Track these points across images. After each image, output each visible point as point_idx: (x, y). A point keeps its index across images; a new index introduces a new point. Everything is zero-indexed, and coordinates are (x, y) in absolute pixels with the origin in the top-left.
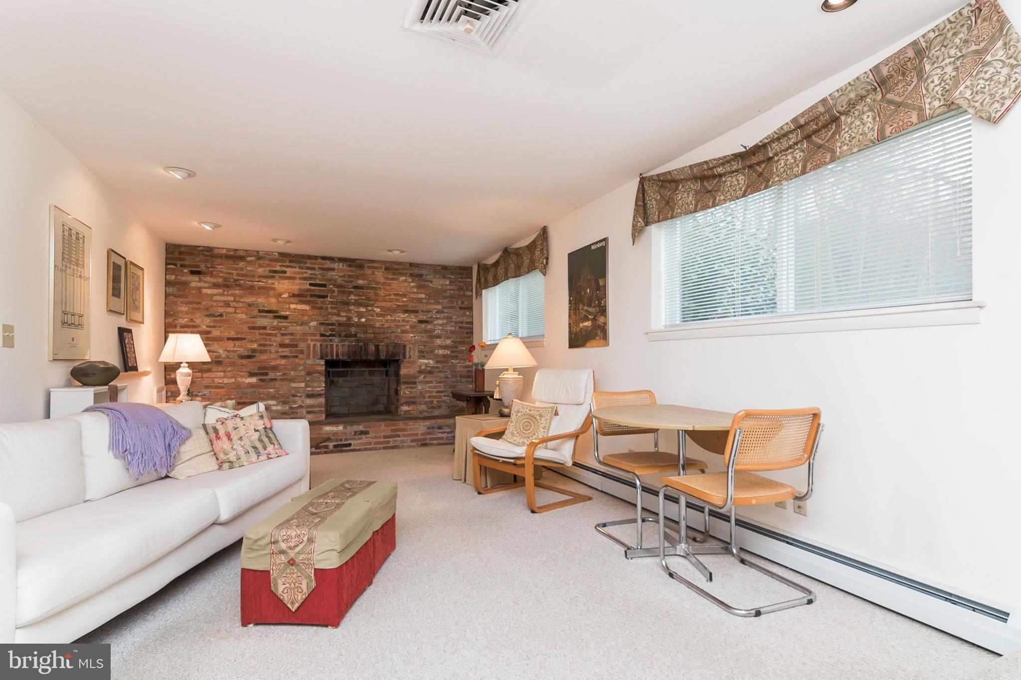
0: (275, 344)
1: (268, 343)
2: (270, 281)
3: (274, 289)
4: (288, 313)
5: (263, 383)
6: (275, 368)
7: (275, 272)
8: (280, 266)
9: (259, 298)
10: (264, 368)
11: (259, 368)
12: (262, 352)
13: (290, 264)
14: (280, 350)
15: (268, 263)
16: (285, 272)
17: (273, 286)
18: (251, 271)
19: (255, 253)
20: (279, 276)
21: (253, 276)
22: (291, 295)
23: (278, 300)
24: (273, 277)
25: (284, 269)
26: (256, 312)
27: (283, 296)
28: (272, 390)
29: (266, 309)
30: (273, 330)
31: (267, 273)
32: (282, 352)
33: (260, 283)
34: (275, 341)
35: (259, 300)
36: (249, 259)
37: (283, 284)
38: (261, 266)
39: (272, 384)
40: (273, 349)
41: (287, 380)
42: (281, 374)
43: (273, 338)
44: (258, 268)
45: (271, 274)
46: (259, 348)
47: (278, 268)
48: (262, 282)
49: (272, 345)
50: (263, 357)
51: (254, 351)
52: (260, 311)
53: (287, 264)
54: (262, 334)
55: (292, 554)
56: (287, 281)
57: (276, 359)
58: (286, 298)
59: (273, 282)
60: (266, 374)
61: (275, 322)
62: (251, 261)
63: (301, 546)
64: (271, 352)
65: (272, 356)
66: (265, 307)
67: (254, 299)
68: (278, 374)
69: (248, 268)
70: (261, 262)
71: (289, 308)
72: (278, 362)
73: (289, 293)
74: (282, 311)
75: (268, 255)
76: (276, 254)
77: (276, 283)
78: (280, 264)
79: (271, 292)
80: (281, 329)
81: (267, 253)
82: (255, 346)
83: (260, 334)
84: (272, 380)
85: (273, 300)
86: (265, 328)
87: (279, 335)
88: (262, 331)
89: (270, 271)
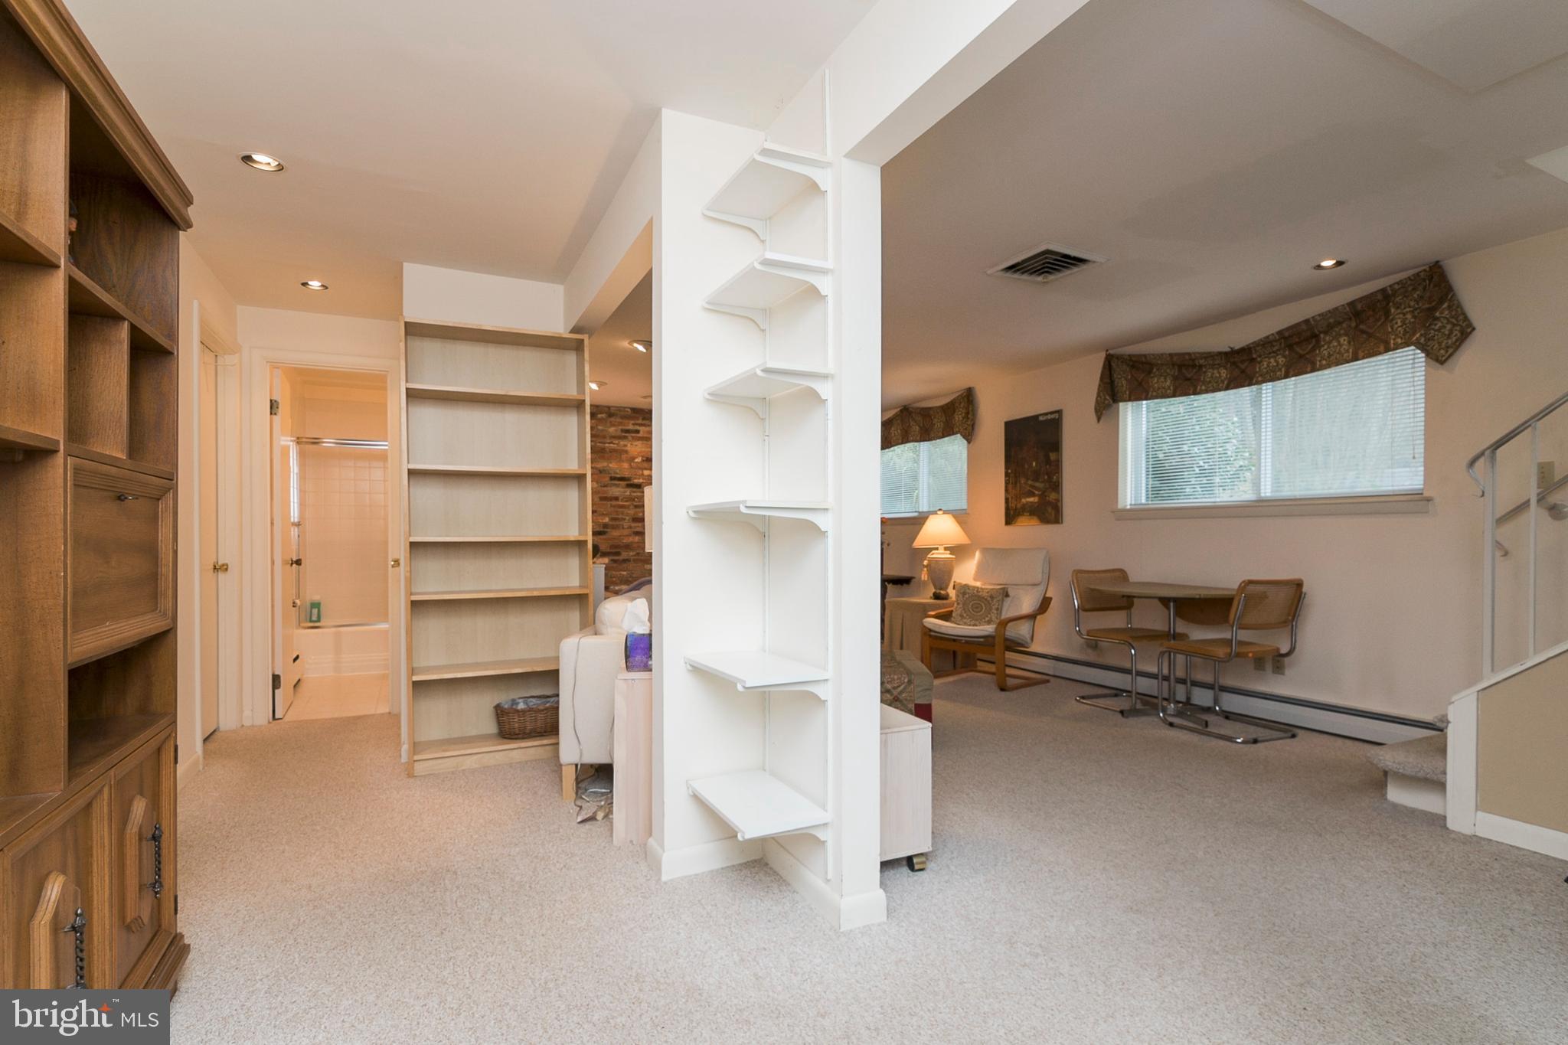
0: (627, 518)
1: (620, 516)
2: (622, 443)
3: (626, 452)
4: (641, 481)
5: (615, 565)
6: (628, 547)
7: (628, 431)
8: (633, 424)
9: (611, 463)
10: (616, 547)
11: (612, 547)
12: (614, 527)
13: (644, 422)
14: (633, 525)
15: (621, 420)
16: (638, 432)
17: (626, 448)
18: (603, 430)
19: (606, 409)
20: (633, 437)
21: (604, 437)
22: (644, 459)
23: (631, 465)
24: (625, 438)
25: (638, 428)
26: (607, 480)
27: (636, 460)
28: (625, 573)
29: (618, 476)
30: (626, 501)
31: (619, 433)
32: (635, 527)
33: (612, 445)
34: (628, 515)
35: (611, 465)
36: (599, 416)
37: (636, 445)
38: (612, 425)
39: (625, 565)
40: (626, 524)
41: (641, 561)
42: (634, 553)
43: (626, 511)
44: (609, 427)
45: (623, 434)
46: (611, 523)
47: (631, 427)
48: (614, 444)
49: (625, 519)
50: (616, 533)
51: (605, 526)
52: (612, 479)
53: (640, 422)
54: (614, 506)
56: (640, 442)
57: (629, 535)
58: (638, 463)
59: (626, 443)
60: (618, 554)
61: (628, 492)
62: (602, 419)
64: (623, 528)
65: (626, 532)
66: (617, 474)
67: (605, 464)
68: (631, 554)
69: (600, 428)
70: (612, 419)
71: (643, 474)
72: (631, 539)
73: (643, 457)
74: (636, 478)
75: (620, 411)
76: (629, 410)
77: (629, 445)
78: (633, 422)
79: (624, 456)
80: (634, 500)
81: (619, 409)
82: (607, 520)
83: (611, 506)
84: (625, 561)
85: (626, 465)
86: (617, 499)
87: (631, 507)
88: (614, 503)
89: (622, 431)
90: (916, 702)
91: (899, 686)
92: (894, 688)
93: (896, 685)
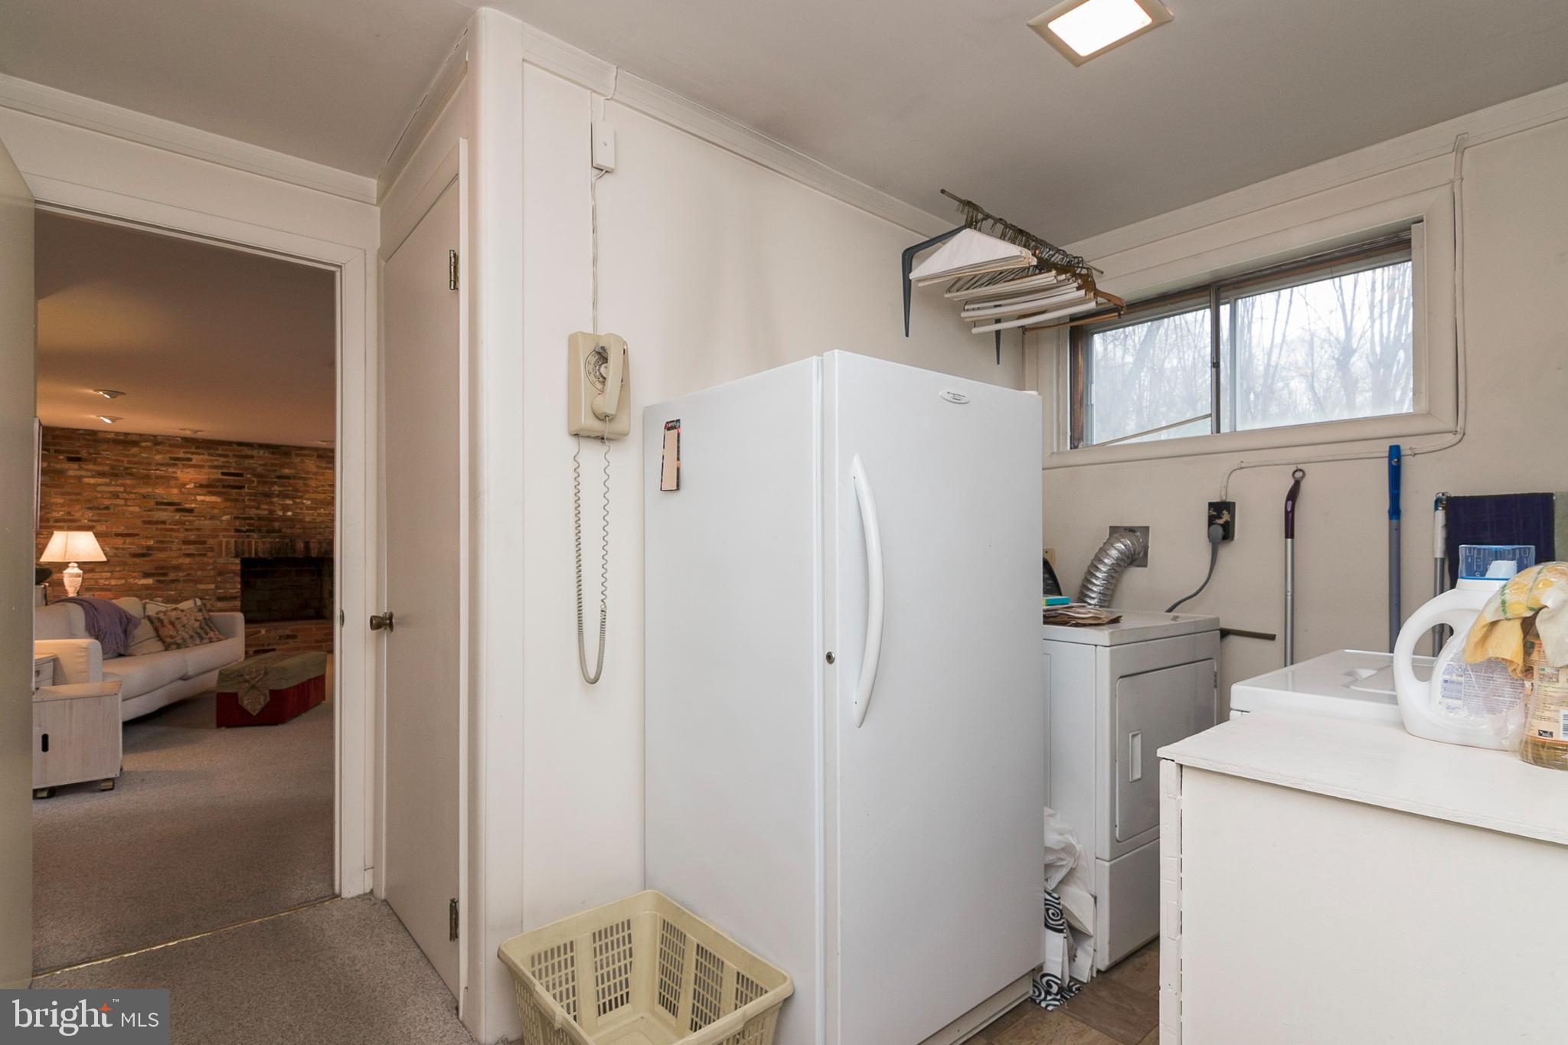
0: (177, 541)
1: (168, 539)
2: (170, 470)
3: (176, 479)
4: (193, 506)
5: (162, 585)
6: (177, 568)
7: (178, 459)
8: (184, 452)
9: (157, 489)
10: (162, 568)
11: (156, 568)
12: (161, 550)
13: (197, 451)
14: (183, 547)
15: (168, 448)
16: (190, 460)
17: (175, 475)
18: (147, 458)
19: (152, 438)
20: (183, 465)
21: (150, 464)
22: (198, 485)
23: (181, 491)
24: (175, 465)
25: (189, 456)
26: (151, 504)
27: (188, 486)
28: (173, 593)
29: (165, 501)
30: (175, 525)
31: (167, 461)
32: (186, 549)
33: (158, 472)
34: (177, 537)
35: (156, 491)
36: (144, 444)
37: (188, 472)
38: (159, 453)
39: (173, 585)
40: (174, 546)
41: (191, 581)
42: (184, 574)
43: (174, 534)
44: (155, 455)
45: (172, 462)
46: (156, 545)
47: (181, 455)
48: (161, 471)
49: (173, 542)
50: (162, 555)
51: (149, 548)
52: (157, 503)
53: (193, 450)
54: (161, 530)
55: (253, 682)
56: (193, 469)
57: (178, 557)
58: (191, 489)
59: (175, 470)
60: (165, 574)
61: (177, 516)
62: (147, 447)
63: (260, 677)
64: (171, 550)
65: (175, 554)
66: (164, 499)
67: (150, 490)
68: (181, 574)
69: (143, 455)
70: (159, 447)
71: (195, 500)
72: (181, 561)
73: (195, 483)
74: (186, 503)
75: (168, 440)
76: (179, 439)
77: (179, 472)
78: (184, 450)
79: (172, 482)
80: (184, 524)
81: (168, 438)
82: (151, 543)
83: (157, 529)
84: (173, 581)
85: (175, 491)
86: (164, 522)
87: (182, 530)
88: (160, 526)
89: (171, 459)
90: (271, 688)
91: (256, 677)
92: (252, 678)
93: (253, 676)
